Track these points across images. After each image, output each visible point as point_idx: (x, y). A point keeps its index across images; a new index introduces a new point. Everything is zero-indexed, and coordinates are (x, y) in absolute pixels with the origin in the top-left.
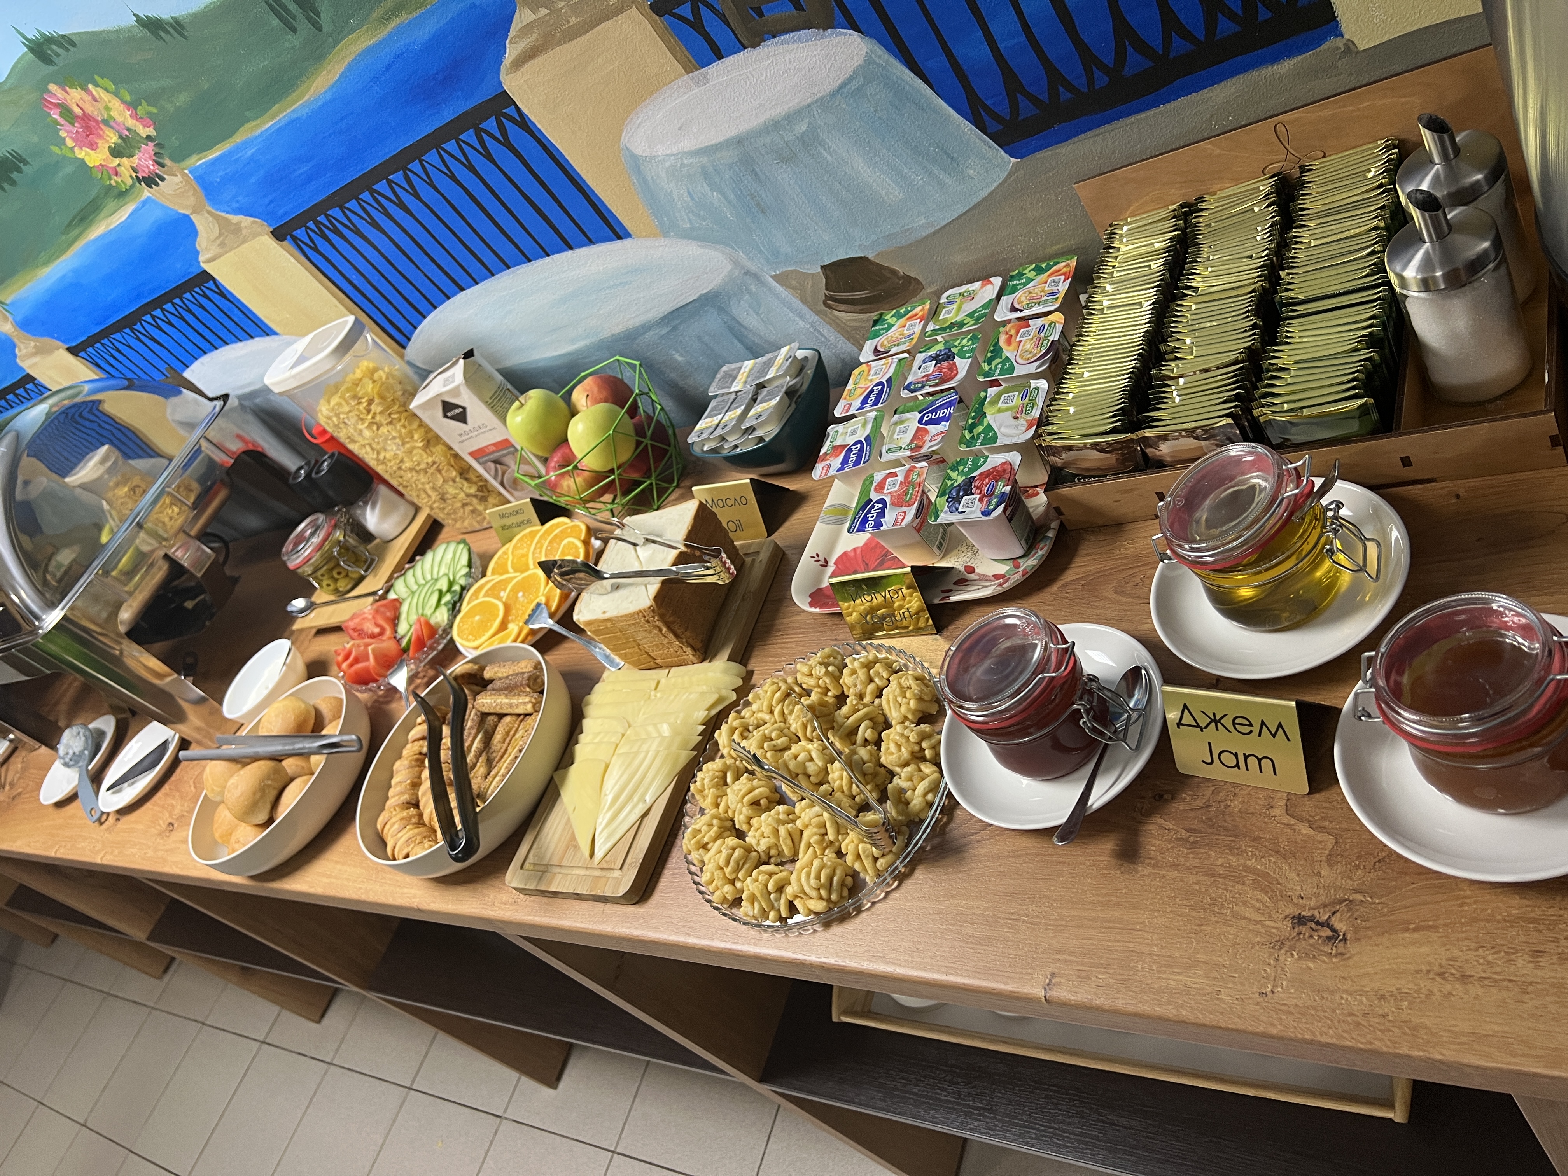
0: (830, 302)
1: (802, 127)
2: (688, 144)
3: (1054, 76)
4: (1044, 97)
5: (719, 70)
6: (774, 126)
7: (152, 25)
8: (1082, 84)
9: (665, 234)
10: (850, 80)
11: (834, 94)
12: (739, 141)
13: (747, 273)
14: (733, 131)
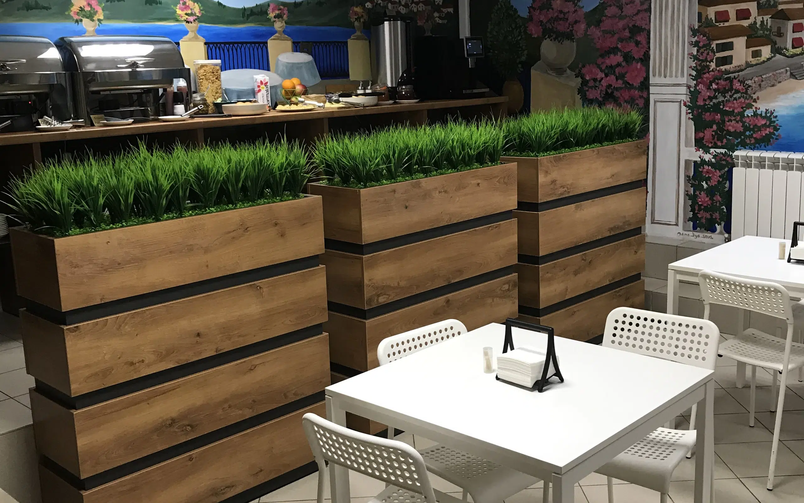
1: (301, 65)
2: (287, 61)
4: (326, 73)
7: (220, 4)
9: (275, 73)
10: (308, 62)
11: (305, 63)
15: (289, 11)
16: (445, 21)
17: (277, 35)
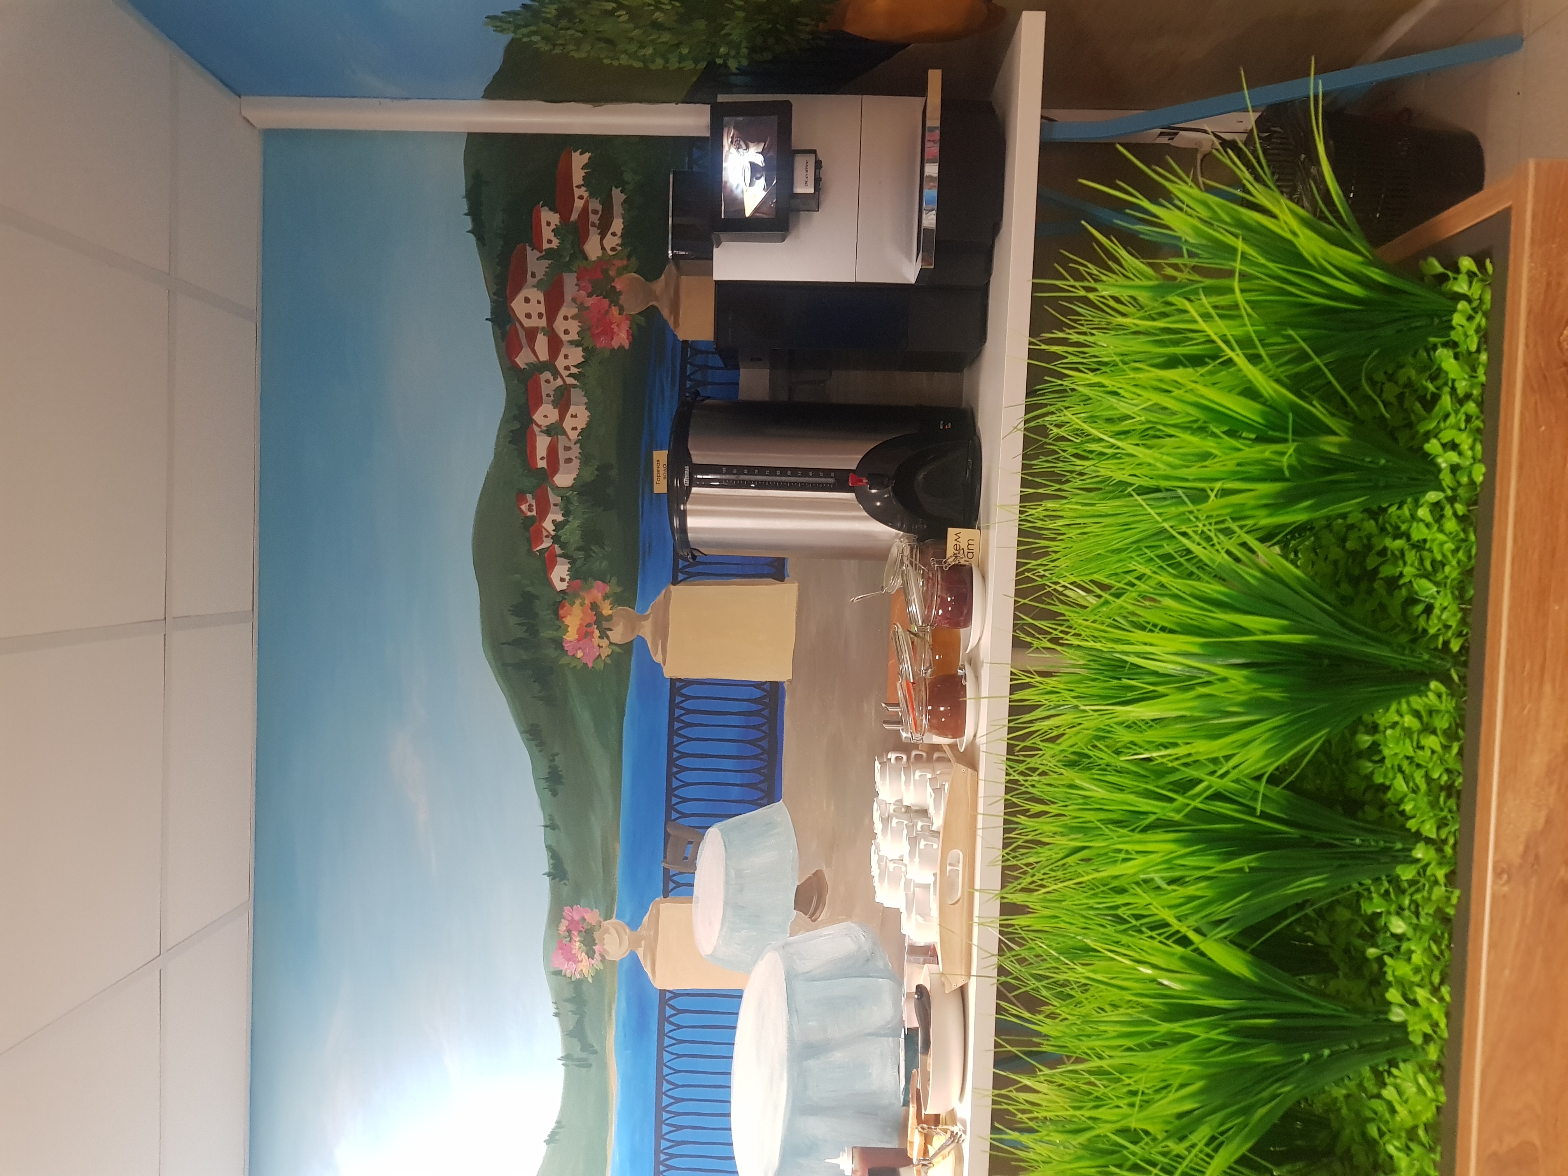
0: (813, 917)
1: (733, 873)
2: (717, 926)
3: (756, 771)
4: (762, 778)
5: (697, 889)
6: (727, 883)
8: (764, 764)
9: (749, 973)
10: (724, 842)
11: (726, 852)
12: (726, 903)
13: (783, 947)
14: (722, 903)
15: (574, 901)
16: (618, 197)
17: (640, 953)
